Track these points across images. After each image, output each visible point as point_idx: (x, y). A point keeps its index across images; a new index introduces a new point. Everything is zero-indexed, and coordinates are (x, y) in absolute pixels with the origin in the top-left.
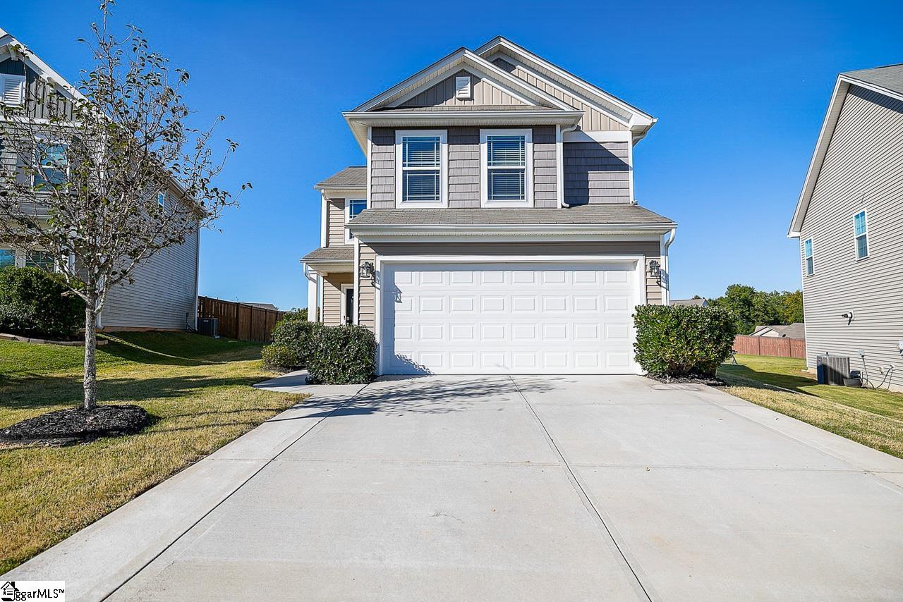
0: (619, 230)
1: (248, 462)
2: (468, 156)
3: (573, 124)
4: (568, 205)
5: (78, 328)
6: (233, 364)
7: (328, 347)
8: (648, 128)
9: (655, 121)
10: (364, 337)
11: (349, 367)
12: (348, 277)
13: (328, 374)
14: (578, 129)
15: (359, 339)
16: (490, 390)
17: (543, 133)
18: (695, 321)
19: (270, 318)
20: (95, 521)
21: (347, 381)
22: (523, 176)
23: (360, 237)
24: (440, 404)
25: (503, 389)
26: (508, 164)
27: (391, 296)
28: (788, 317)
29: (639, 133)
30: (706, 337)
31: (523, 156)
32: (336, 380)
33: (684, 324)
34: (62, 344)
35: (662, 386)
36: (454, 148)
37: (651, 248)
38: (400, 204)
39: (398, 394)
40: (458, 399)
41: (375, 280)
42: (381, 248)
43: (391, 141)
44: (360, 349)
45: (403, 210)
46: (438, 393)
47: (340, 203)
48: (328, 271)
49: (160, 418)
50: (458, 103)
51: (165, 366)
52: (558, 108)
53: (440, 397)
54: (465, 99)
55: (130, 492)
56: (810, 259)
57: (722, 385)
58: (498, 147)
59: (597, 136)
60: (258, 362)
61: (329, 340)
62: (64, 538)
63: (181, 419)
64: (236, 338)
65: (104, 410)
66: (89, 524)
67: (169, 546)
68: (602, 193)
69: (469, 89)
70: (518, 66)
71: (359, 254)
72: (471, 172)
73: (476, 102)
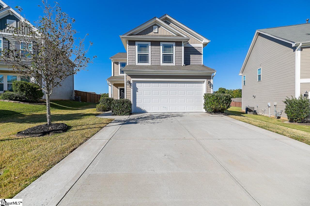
0: (200, 72)
1: (103, 140)
2: (157, 50)
3: (187, 41)
4: (185, 65)
5: (39, 99)
6: (88, 110)
7: (118, 105)
8: (208, 43)
9: (210, 41)
10: (128, 102)
11: (124, 111)
12: (123, 85)
13: (118, 113)
14: (188, 43)
15: (127, 103)
17: (179, 44)
18: (221, 98)
19: (96, 96)
20: (59, 161)
21: (124, 115)
22: (172, 56)
23: (126, 73)
24: (154, 121)
25: (170, 116)
26: (168, 53)
27: (135, 90)
28: (234, 96)
29: (205, 45)
30: (224, 102)
31: (173, 50)
32: (121, 114)
33: (218, 99)
34: (35, 104)
35: (212, 115)
36: (153, 47)
37: (208, 77)
38: (137, 64)
39: (141, 118)
40: (159, 119)
41: (131, 86)
42: (132, 76)
43: (134, 45)
44: (127, 106)
45: (138, 66)
46: (152, 117)
47: (117, 63)
48: (114, 83)
49: (71, 127)
50: (154, 34)
51: (67, 110)
52: (183, 36)
53: (153, 119)
54: (156, 33)
55: (69, 151)
56: (244, 81)
57: (227, 115)
58: (165, 47)
59: (193, 45)
60: (95, 109)
61: (118, 103)
62: (51, 168)
63: (78, 127)
64: (86, 102)
65: (54, 125)
66: (58, 162)
67: (86, 169)
68: (194, 62)
69: (157, 30)
70: (171, 23)
71: (126, 78)
72: (158, 55)
73: (159, 34)
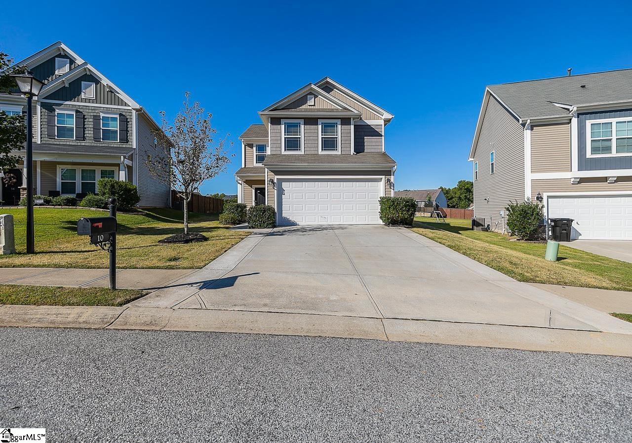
0: (375, 166)
2: (313, 131)
3: (358, 117)
4: (356, 153)
8: (390, 119)
9: (393, 116)
10: (270, 209)
11: (266, 222)
12: (263, 182)
14: (361, 119)
15: (269, 211)
16: (324, 229)
17: (345, 121)
18: (400, 203)
21: (265, 227)
22: (337, 140)
23: (267, 168)
24: (306, 233)
26: (330, 135)
27: (281, 192)
29: (387, 121)
30: (404, 209)
31: (337, 131)
32: (261, 227)
33: (396, 204)
35: (388, 228)
36: (308, 127)
37: (388, 173)
38: (283, 152)
39: (289, 231)
40: (312, 232)
41: (274, 186)
42: (277, 173)
43: (280, 124)
44: (270, 215)
45: (285, 155)
46: (304, 230)
47: (251, 146)
48: (246, 179)
49: (209, 237)
50: (309, 107)
52: (353, 111)
54: (312, 105)
56: (476, 172)
58: (326, 127)
59: (369, 122)
63: (215, 238)
68: (370, 147)
69: (313, 101)
70: (335, 90)
71: (268, 175)
72: (315, 138)
73: (316, 107)
